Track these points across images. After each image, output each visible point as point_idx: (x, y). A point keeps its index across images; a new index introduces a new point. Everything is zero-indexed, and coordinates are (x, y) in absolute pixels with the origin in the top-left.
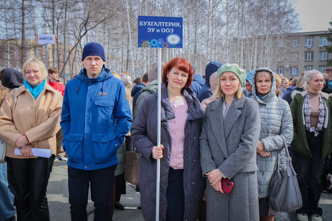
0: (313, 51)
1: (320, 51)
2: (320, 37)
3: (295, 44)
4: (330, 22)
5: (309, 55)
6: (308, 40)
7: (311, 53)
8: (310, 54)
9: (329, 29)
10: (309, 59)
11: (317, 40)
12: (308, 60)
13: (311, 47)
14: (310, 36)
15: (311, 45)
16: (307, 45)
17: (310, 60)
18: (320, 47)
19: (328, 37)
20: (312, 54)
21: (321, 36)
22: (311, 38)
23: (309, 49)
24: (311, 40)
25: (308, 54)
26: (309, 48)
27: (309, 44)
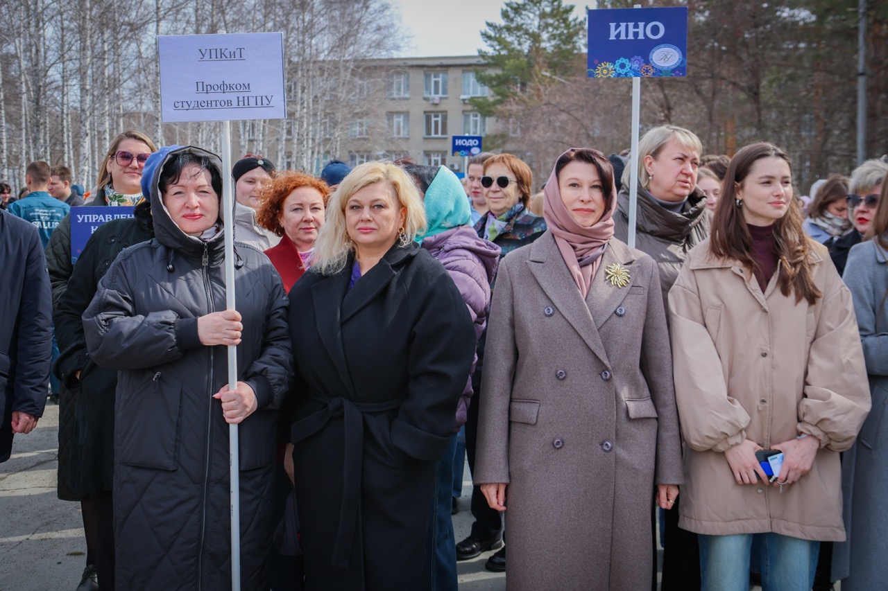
0: (446, 112)
1: (464, 112)
2: (464, 72)
3: (399, 90)
4: (483, 31)
5: (436, 123)
6: (433, 79)
7: (440, 116)
8: (439, 119)
9: (480, 51)
10: (436, 132)
11: (455, 79)
12: (433, 135)
13: (441, 98)
14: (438, 69)
15: (440, 95)
16: (430, 94)
17: (439, 135)
18: (464, 100)
19: (477, 73)
20: (445, 118)
21: (465, 68)
22: (441, 75)
23: (436, 105)
24: (440, 79)
25: (433, 119)
26: (436, 102)
27: (436, 92)
